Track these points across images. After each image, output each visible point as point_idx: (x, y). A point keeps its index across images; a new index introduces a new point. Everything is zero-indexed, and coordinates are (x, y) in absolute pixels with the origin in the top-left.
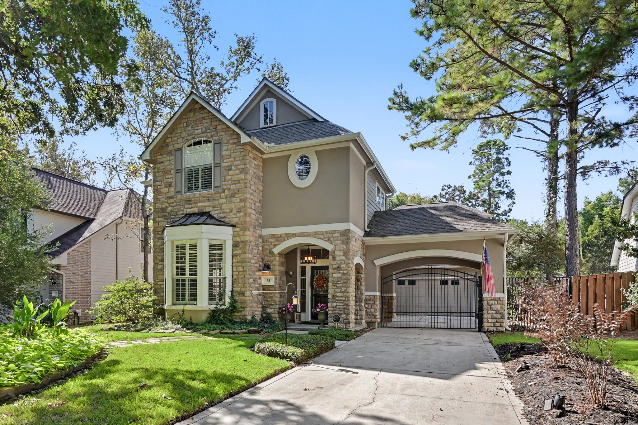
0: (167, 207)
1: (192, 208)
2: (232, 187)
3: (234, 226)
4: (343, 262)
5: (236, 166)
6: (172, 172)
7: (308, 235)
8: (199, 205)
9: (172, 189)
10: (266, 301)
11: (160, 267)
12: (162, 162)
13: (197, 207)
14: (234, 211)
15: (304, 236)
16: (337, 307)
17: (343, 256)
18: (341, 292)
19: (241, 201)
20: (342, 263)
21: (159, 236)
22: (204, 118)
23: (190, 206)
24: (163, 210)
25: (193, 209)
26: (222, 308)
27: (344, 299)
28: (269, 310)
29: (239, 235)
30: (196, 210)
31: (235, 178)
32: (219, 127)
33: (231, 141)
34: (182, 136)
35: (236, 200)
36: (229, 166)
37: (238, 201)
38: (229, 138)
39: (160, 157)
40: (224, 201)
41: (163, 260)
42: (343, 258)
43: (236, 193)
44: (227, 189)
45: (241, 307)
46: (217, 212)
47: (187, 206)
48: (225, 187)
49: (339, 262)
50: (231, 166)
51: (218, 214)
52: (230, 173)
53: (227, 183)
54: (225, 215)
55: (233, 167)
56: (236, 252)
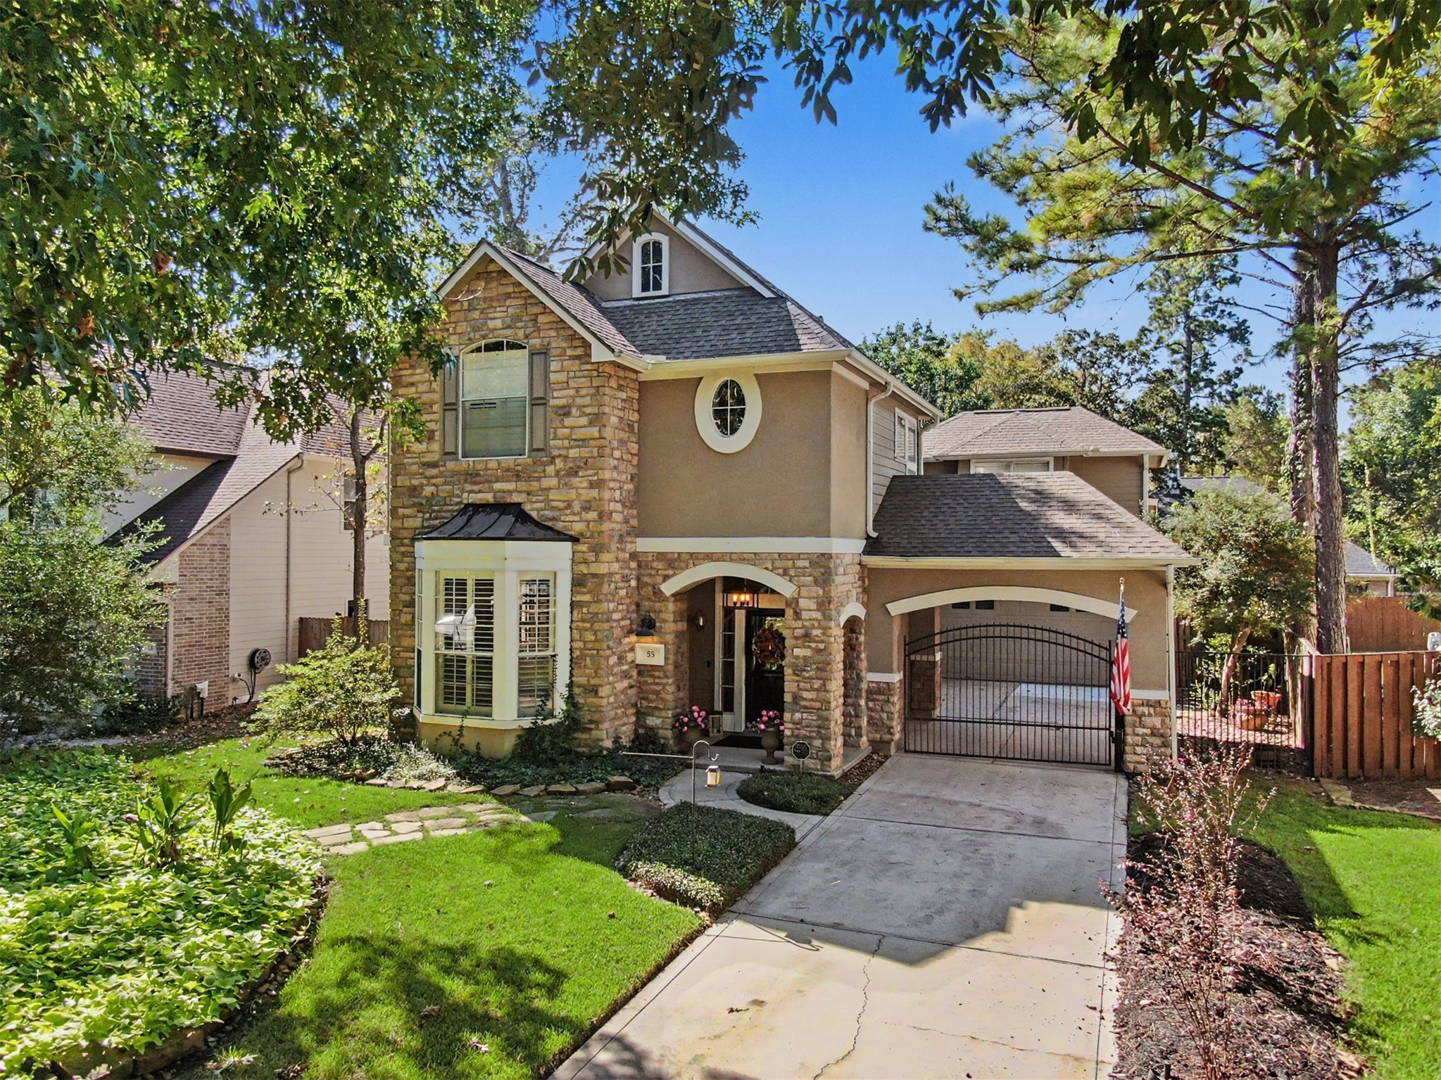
0: (422, 485)
1: (480, 491)
2: (573, 453)
3: (574, 541)
4: (816, 624)
5: (580, 408)
6: (435, 407)
7: (740, 559)
8: (497, 486)
9: (436, 446)
10: (643, 698)
12: (412, 384)
13: (491, 490)
14: (577, 507)
15: (731, 561)
16: (804, 722)
17: (817, 611)
18: (812, 689)
19: (592, 485)
20: (813, 627)
21: (402, 549)
22: (507, 296)
23: (476, 488)
24: (414, 491)
25: (480, 496)
26: (547, 723)
27: (818, 705)
28: (652, 721)
29: (585, 562)
30: (489, 498)
31: (579, 434)
32: (541, 320)
33: (569, 352)
34: (459, 330)
35: (580, 482)
36: (562, 407)
37: (585, 485)
38: (564, 345)
40: (554, 482)
42: (817, 615)
43: (580, 468)
44: (560, 456)
45: (591, 722)
46: (535, 505)
47: (468, 487)
48: (555, 453)
49: (807, 624)
50: (569, 406)
51: (538, 510)
52: (568, 422)
53: (559, 443)
54: (555, 514)
55: (574, 410)
56: (578, 598)
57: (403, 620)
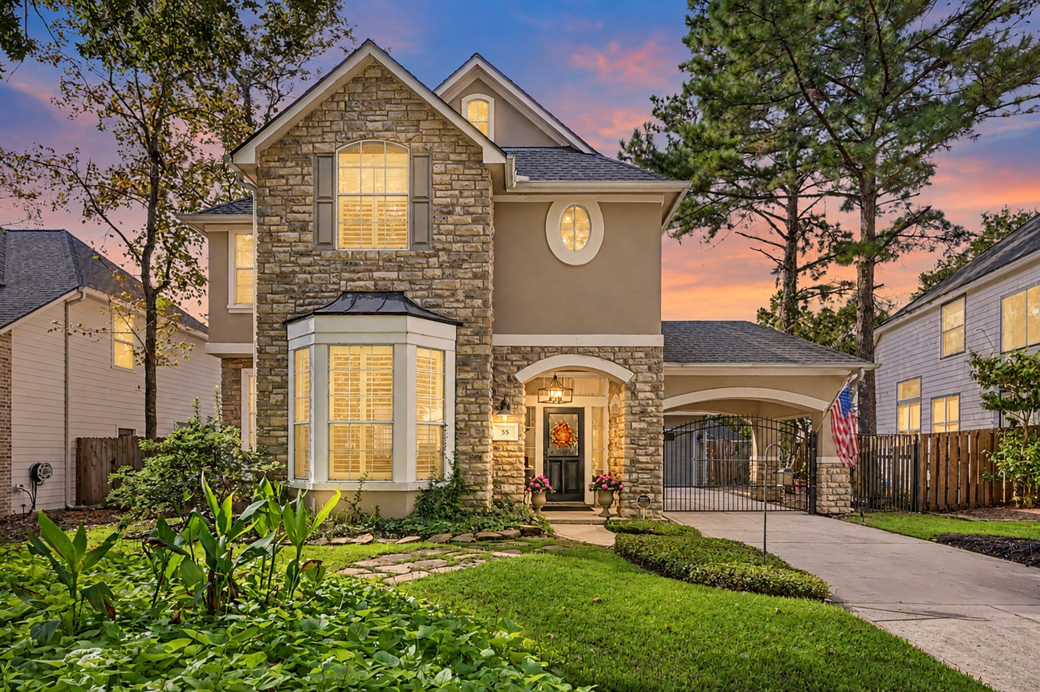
0: (294, 272)
1: (359, 279)
2: (456, 247)
3: (459, 325)
4: (650, 402)
5: (464, 206)
6: (309, 200)
7: (586, 352)
8: (376, 275)
9: (309, 237)
10: (499, 469)
11: (274, 399)
12: (282, 177)
13: (371, 279)
14: (461, 295)
15: (578, 353)
16: (640, 481)
17: (651, 392)
18: (646, 455)
19: (475, 276)
20: (648, 405)
21: (272, 333)
22: (388, 101)
23: (355, 276)
24: (283, 277)
25: (361, 283)
26: (439, 485)
27: (652, 466)
29: (469, 343)
30: (370, 285)
31: (462, 230)
32: (424, 125)
33: (452, 157)
34: (335, 128)
35: (464, 273)
36: (446, 206)
37: (470, 275)
38: (447, 150)
39: (278, 164)
40: (438, 272)
41: (284, 385)
42: (652, 396)
43: (464, 260)
44: (444, 249)
45: (475, 484)
46: (419, 293)
47: (346, 275)
48: (439, 246)
49: (643, 403)
50: (453, 205)
51: (422, 298)
52: (450, 219)
53: (443, 237)
54: (440, 301)
55: (458, 209)
56: (462, 376)
57: (273, 401)
